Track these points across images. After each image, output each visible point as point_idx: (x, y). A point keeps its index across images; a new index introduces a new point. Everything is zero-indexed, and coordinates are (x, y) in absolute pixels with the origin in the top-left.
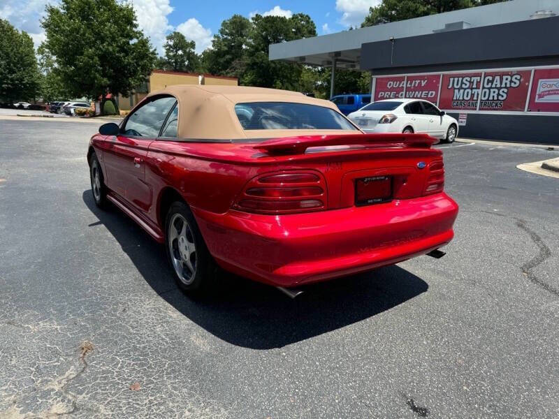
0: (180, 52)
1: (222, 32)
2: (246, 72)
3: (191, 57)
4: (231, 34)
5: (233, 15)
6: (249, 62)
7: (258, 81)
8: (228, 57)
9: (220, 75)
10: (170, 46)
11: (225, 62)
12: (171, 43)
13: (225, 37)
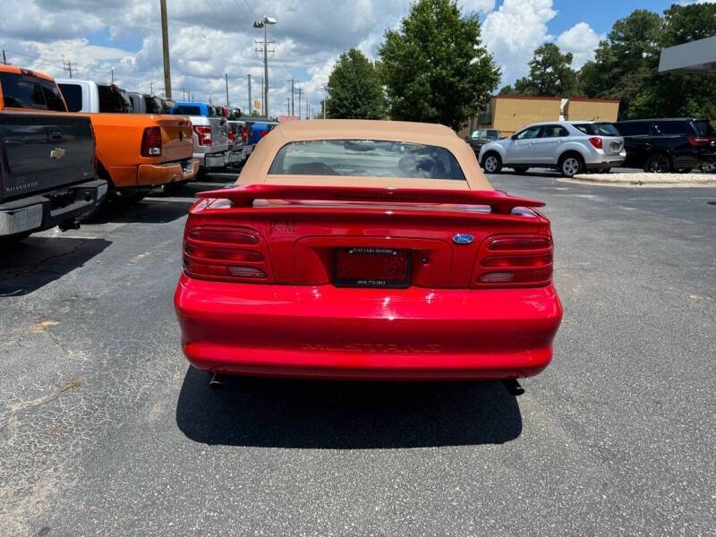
0: (549, 70)
1: (612, 37)
2: (640, 91)
3: (565, 75)
4: (626, 39)
5: (633, 11)
6: (649, 76)
7: (659, 102)
8: (616, 70)
9: (599, 97)
10: (538, 63)
11: (610, 78)
12: (540, 59)
13: (617, 42)
